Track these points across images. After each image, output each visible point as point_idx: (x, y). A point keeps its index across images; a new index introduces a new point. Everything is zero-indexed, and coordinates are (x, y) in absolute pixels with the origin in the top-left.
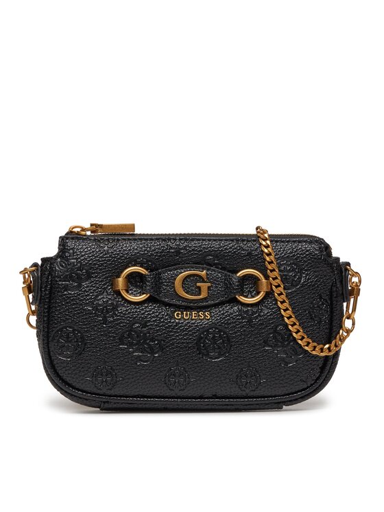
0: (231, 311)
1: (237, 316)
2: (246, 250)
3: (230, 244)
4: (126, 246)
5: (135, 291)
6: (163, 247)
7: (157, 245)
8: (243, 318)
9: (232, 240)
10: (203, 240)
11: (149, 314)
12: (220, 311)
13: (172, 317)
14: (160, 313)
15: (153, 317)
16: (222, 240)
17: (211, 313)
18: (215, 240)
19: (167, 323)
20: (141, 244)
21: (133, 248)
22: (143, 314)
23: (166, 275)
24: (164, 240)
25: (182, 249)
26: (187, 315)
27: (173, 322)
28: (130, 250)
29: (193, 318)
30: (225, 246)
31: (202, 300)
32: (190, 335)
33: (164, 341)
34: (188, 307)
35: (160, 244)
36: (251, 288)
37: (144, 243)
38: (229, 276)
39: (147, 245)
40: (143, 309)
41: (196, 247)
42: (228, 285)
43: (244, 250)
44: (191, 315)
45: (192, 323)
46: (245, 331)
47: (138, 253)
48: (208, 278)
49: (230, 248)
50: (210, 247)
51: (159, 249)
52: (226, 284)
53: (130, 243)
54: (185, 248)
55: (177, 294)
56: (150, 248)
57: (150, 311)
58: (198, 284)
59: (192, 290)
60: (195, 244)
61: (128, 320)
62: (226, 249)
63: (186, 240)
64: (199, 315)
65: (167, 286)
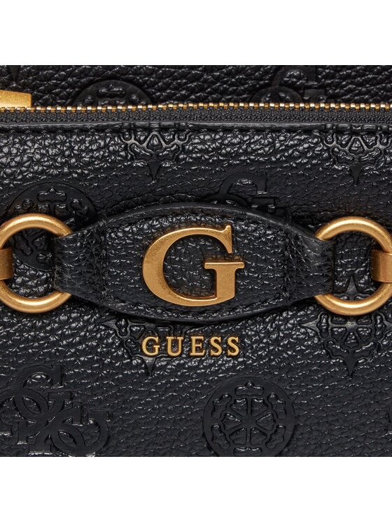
0: (299, 334)
1: (314, 347)
2: (347, 162)
3: (301, 142)
4: (10, 153)
5: (32, 277)
6: (115, 153)
7: (99, 149)
8: (330, 355)
9: (308, 131)
10: (227, 130)
11: (70, 345)
12: (268, 334)
13: (134, 351)
14: (101, 339)
15: (84, 353)
16: (278, 130)
17: (242, 338)
18: (259, 131)
19: (121, 369)
20: (55, 146)
21: (30, 159)
22: (55, 344)
23: (121, 233)
24: (117, 132)
25: (165, 158)
26: (175, 343)
27: (138, 366)
28: (20, 164)
29: (194, 353)
30: (288, 147)
31: (218, 308)
32: (185, 400)
33: (111, 417)
34: (180, 323)
35: (106, 146)
36: (358, 265)
37: (63, 143)
38: (297, 238)
39: (71, 148)
40: (53, 332)
41: (206, 151)
42: (292, 262)
43: (338, 161)
44: (187, 343)
45: (190, 368)
46: (333, 388)
47: (42, 172)
48: (235, 243)
49: (303, 154)
50: (246, 153)
51: (103, 159)
52: (286, 260)
53: (23, 143)
54: (174, 157)
55: (149, 291)
56: (79, 157)
57: (73, 335)
58: (209, 265)
59: (191, 279)
60: (203, 142)
61: (13, 364)
62: (291, 157)
63: (179, 130)
64: (209, 346)
65: (122, 266)
